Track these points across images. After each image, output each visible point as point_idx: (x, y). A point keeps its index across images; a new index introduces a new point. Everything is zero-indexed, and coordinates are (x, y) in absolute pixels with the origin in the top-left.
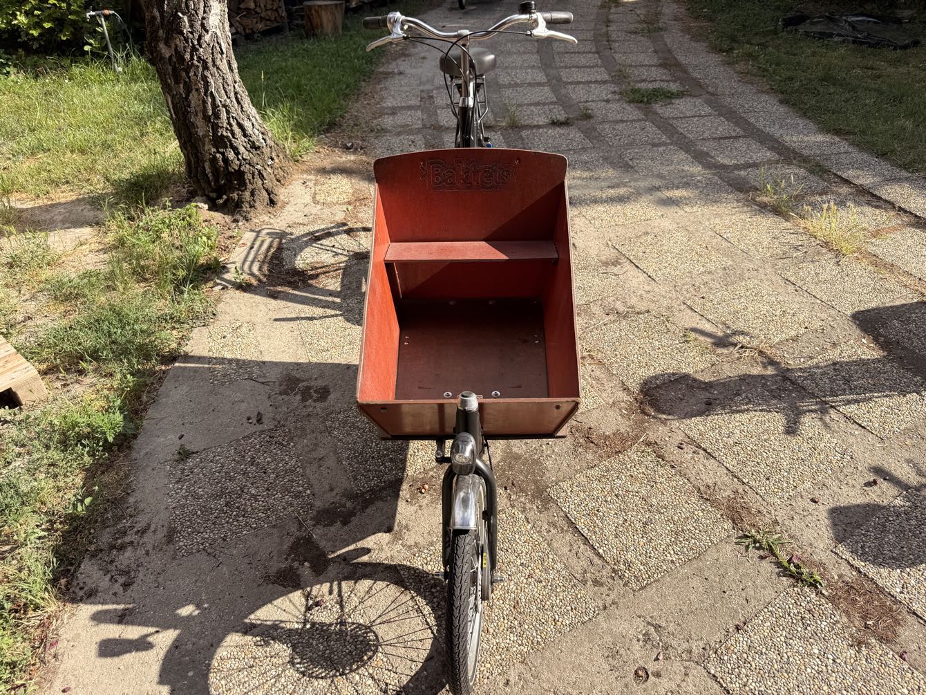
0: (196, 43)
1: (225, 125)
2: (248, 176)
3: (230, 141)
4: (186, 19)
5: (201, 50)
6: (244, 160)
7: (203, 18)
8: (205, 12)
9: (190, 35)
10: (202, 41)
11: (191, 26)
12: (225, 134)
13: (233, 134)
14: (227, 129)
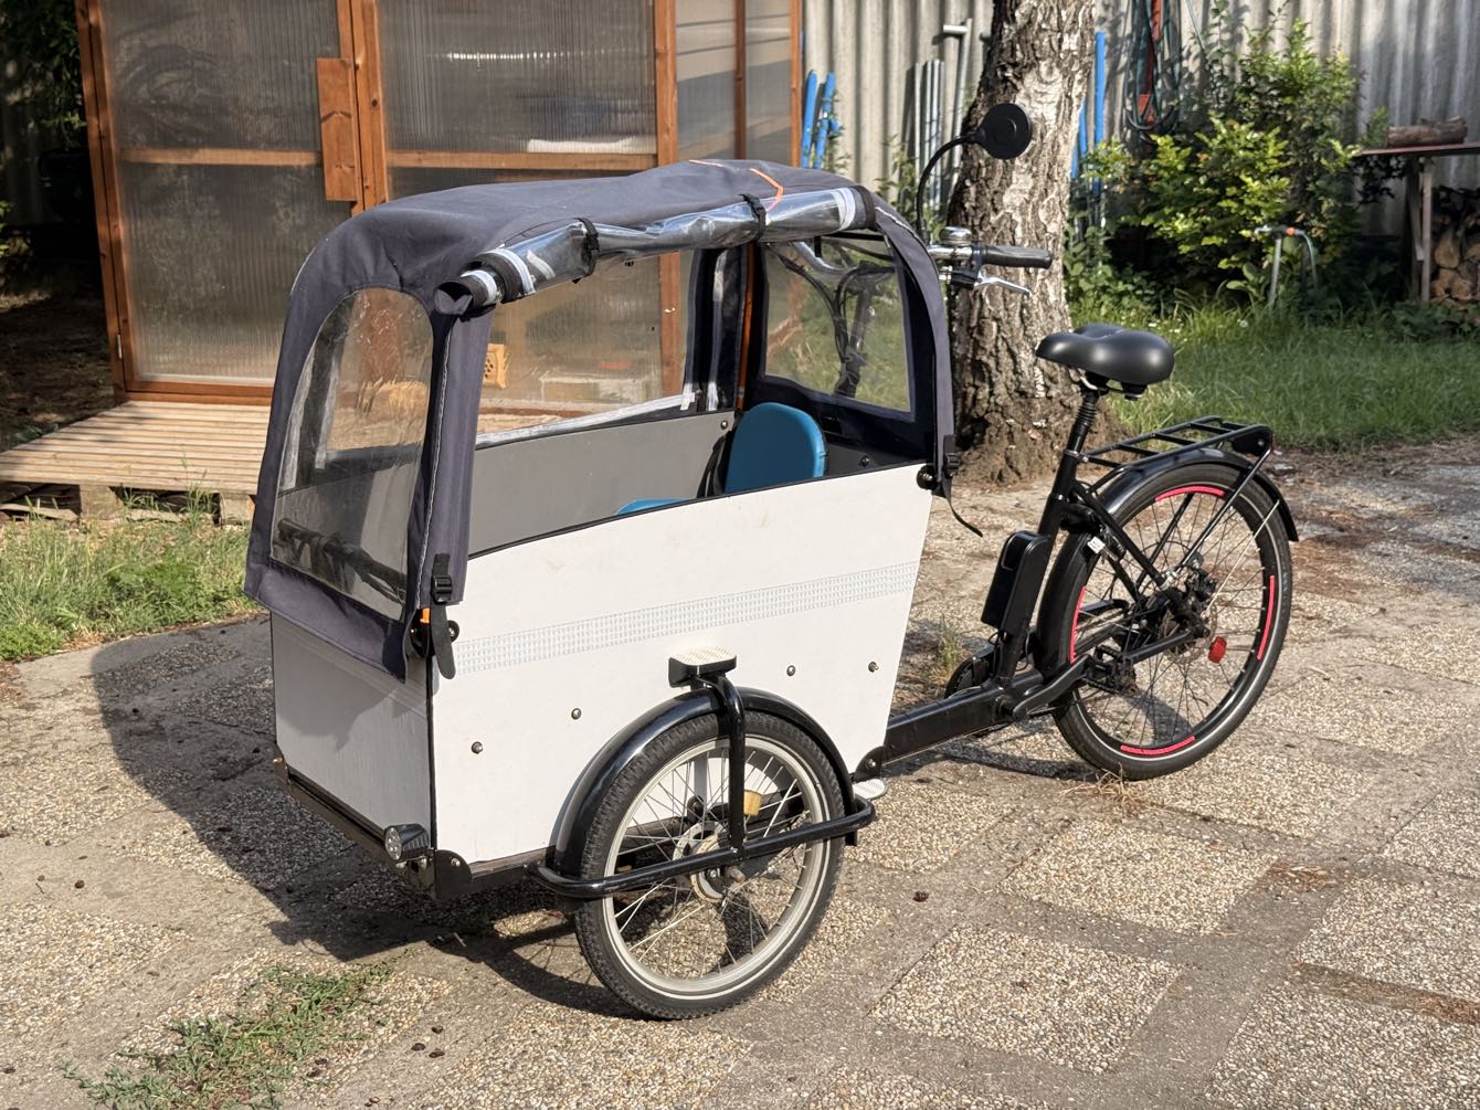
0: (977, 222)
1: (989, 347)
2: (991, 431)
3: (990, 372)
4: (973, 190)
5: (981, 234)
6: (996, 404)
7: (996, 192)
8: (1000, 185)
9: (972, 212)
10: (985, 222)
11: (977, 200)
12: (984, 359)
13: (998, 364)
14: (991, 354)
